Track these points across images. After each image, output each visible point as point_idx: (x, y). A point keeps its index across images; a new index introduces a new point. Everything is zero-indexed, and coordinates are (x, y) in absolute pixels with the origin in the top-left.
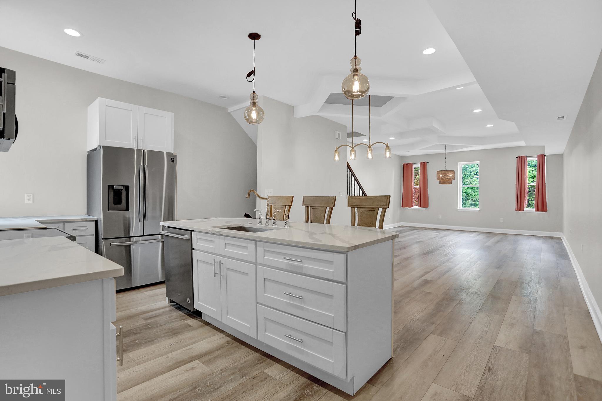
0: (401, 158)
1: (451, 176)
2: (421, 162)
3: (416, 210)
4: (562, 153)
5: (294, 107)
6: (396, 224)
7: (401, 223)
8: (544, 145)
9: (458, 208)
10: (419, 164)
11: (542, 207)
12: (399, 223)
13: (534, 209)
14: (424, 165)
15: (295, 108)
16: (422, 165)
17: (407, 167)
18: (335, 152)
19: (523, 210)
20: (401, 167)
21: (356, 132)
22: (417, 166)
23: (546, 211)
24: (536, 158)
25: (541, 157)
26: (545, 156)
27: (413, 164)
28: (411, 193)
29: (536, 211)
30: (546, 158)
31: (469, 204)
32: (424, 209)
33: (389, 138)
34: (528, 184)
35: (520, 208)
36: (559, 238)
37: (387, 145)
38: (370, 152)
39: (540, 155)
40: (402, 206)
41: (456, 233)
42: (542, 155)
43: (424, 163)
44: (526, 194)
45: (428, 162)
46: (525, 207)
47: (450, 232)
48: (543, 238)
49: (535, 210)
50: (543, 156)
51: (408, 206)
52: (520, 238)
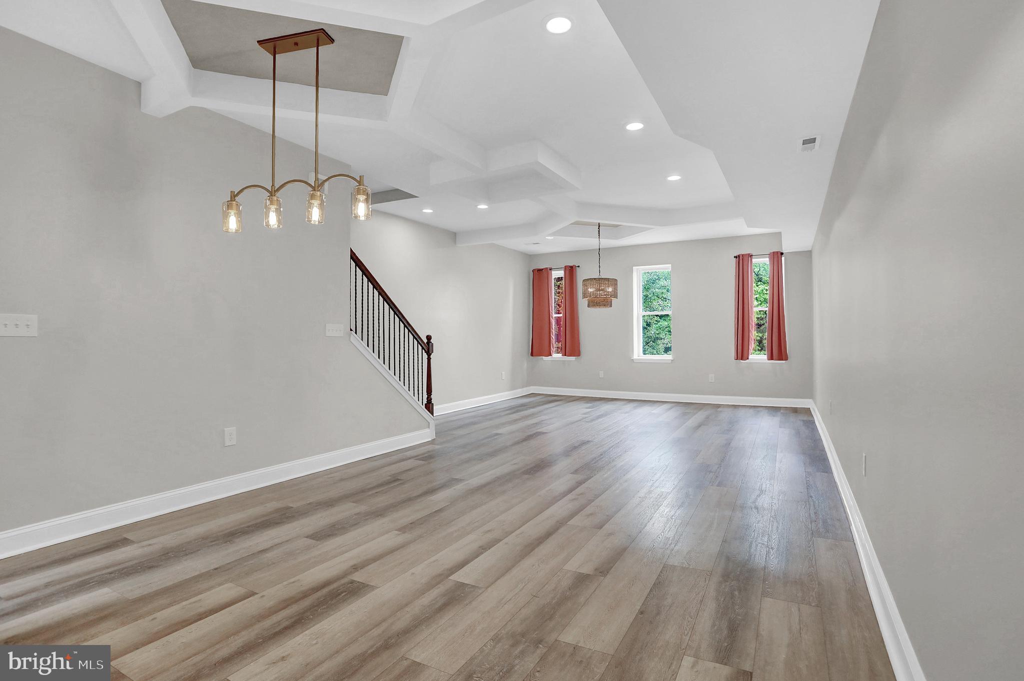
0: (529, 257)
1: (610, 289)
2: (565, 266)
3: (556, 361)
4: (810, 249)
5: (139, 85)
6: (520, 390)
7: (532, 387)
8: (780, 231)
9: (635, 357)
10: (562, 270)
11: (778, 352)
12: (525, 389)
13: (766, 356)
14: (571, 271)
15: (142, 86)
16: (568, 272)
17: (539, 276)
18: (229, 207)
19: (748, 359)
20: (529, 275)
21: (397, 190)
22: (560, 273)
23: (786, 359)
24: (768, 259)
25: (776, 256)
26: (782, 254)
27: (550, 270)
28: (547, 329)
29: (768, 360)
30: (783, 258)
31: (661, 347)
32: (573, 358)
33: (476, 206)
34: (756, 310)
35: (742, 354)
36: (807, 411)
37: (360, 182)
38: (316, 203)
39: (774, 252)
40: (532, 355)
41: (629, 406)
42: (777, 252)
43: (571, 268)
44: (752, 328)
45: (579, 266)
46: (751, 351)
47: (619, 403)
48: (782, 411)
49: (766, 358)
50: (779, 254)
51: (541, 354)
52: (741, 412)
